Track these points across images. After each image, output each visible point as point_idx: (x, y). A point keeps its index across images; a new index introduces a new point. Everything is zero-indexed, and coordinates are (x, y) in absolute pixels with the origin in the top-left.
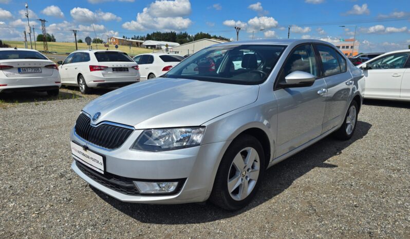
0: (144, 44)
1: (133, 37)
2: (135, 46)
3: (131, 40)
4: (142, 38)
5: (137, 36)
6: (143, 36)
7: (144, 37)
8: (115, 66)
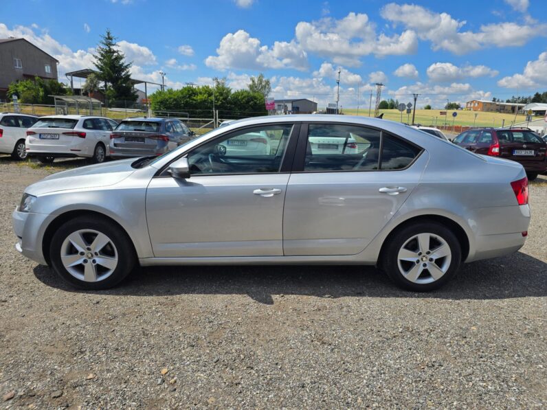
0: (524, 109)
1: (510, 99)
2: (508, 113)
3: (505, 103)
4: (526, 99)
5: (516, 97)
6: (526, 96)
7: (529, 98)
8: (321, 142)
